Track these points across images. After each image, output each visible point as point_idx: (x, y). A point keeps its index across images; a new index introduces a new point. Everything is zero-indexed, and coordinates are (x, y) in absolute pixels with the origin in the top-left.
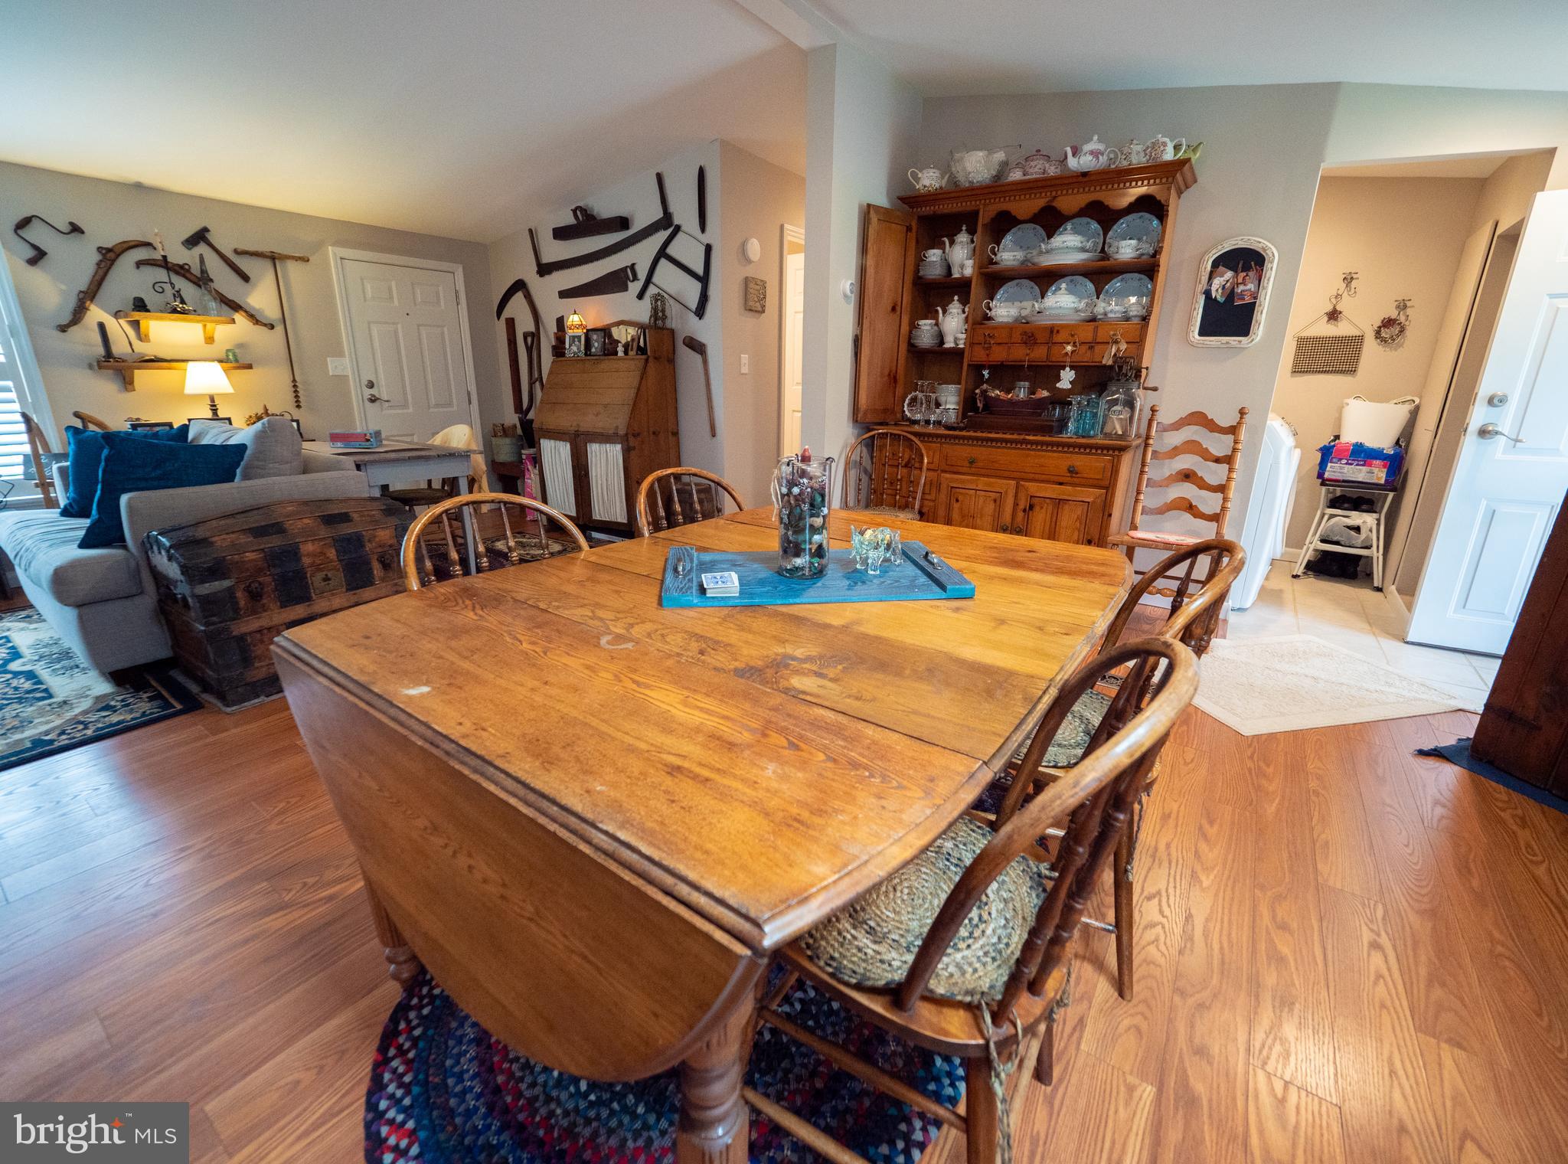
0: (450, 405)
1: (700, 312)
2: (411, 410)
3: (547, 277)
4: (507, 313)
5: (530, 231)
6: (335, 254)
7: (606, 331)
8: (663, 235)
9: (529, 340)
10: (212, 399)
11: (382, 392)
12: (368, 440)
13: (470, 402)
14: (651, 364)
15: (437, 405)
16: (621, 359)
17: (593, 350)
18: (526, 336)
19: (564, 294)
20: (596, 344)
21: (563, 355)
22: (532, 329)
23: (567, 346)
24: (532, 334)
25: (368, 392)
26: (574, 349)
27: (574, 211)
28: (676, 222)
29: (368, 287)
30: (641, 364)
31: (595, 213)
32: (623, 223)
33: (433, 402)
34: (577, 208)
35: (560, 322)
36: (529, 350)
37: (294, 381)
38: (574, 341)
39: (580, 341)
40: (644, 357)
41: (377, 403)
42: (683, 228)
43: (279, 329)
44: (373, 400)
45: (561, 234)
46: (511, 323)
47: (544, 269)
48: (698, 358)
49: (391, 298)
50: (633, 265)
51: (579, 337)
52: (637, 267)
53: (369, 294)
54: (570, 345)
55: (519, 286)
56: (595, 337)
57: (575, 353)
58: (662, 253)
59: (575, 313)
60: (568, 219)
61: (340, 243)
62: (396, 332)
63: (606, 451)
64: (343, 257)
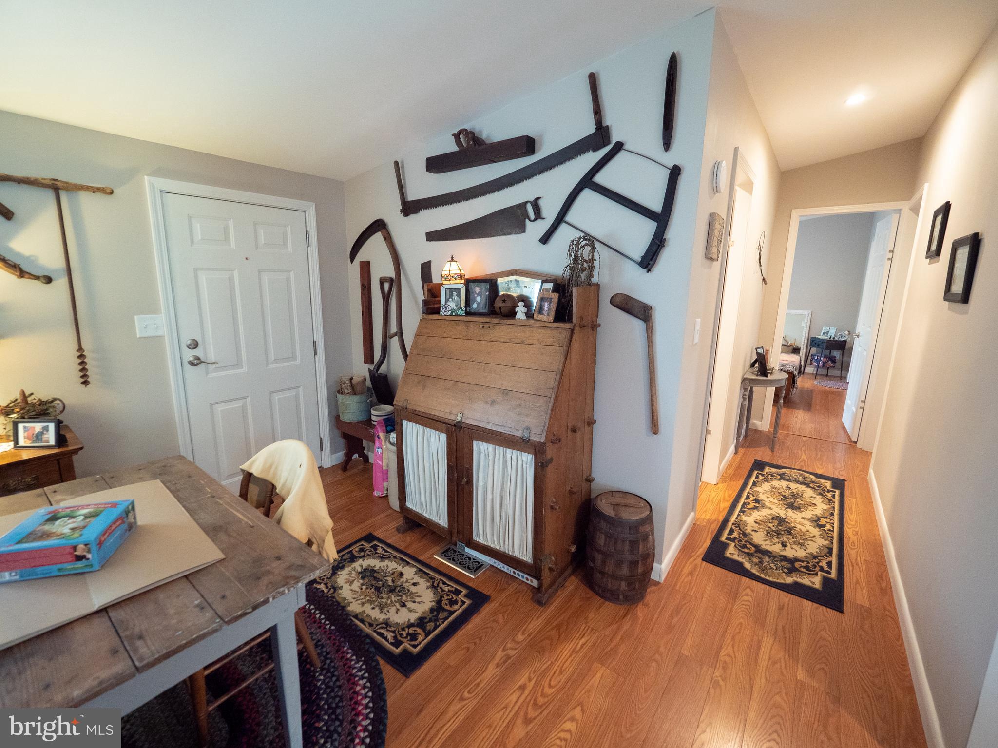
0: (293, 358)
1: (648, 261)
2: (245, 369)
3: (413, 217)
4: (361, 256)
5: (396, 163)
6: (152, 187)
7: (491, 283)
8: (591, 158)
9: (386, 286)
11: (209, 351)
12: (80, 558)
13: (315, 353)
14: (575, 336)
15: (276, 361)
16: (521, 325)
17: (475, 306)
18: (382, 281)
19: (432, 236)
20: (479, 299)
21: (437, 311)
22: (392, 274)
23: (443, 301)
24: (391, 281)
25: (189, 355)
26: (452, 305)
27: (457, 136)
28: (615, 138)
29: (197, 227)
30: (565, 335)
31: (484, 137)
32: (527, 145)
33: (272, 357)
34: (459, 133)
35: (426, 269)
36: (386, 298)
37: (80, 349)
38: (451, 295)
39: (459, 295)
40: (568, 326)
41: (202, 366)
42: (626, 147)
43: (61, 282)
44: (196, 362)
45: (436, 164)
46: (366, 267)
47: (410, 208)
49: (227, 239)
50: (538, 199)
51: (458, 291)
52: (541, 203)
53: (198, 236)
54: (446, 301)
55: (379, 226)
56: (477, 290)
57: (452, 310)
58: (588, 182)
59: (452, 260)
60: (451, 147)
61: (159, 172)
62: (231, 280)
63: (505, 456)
64: (163, 189)
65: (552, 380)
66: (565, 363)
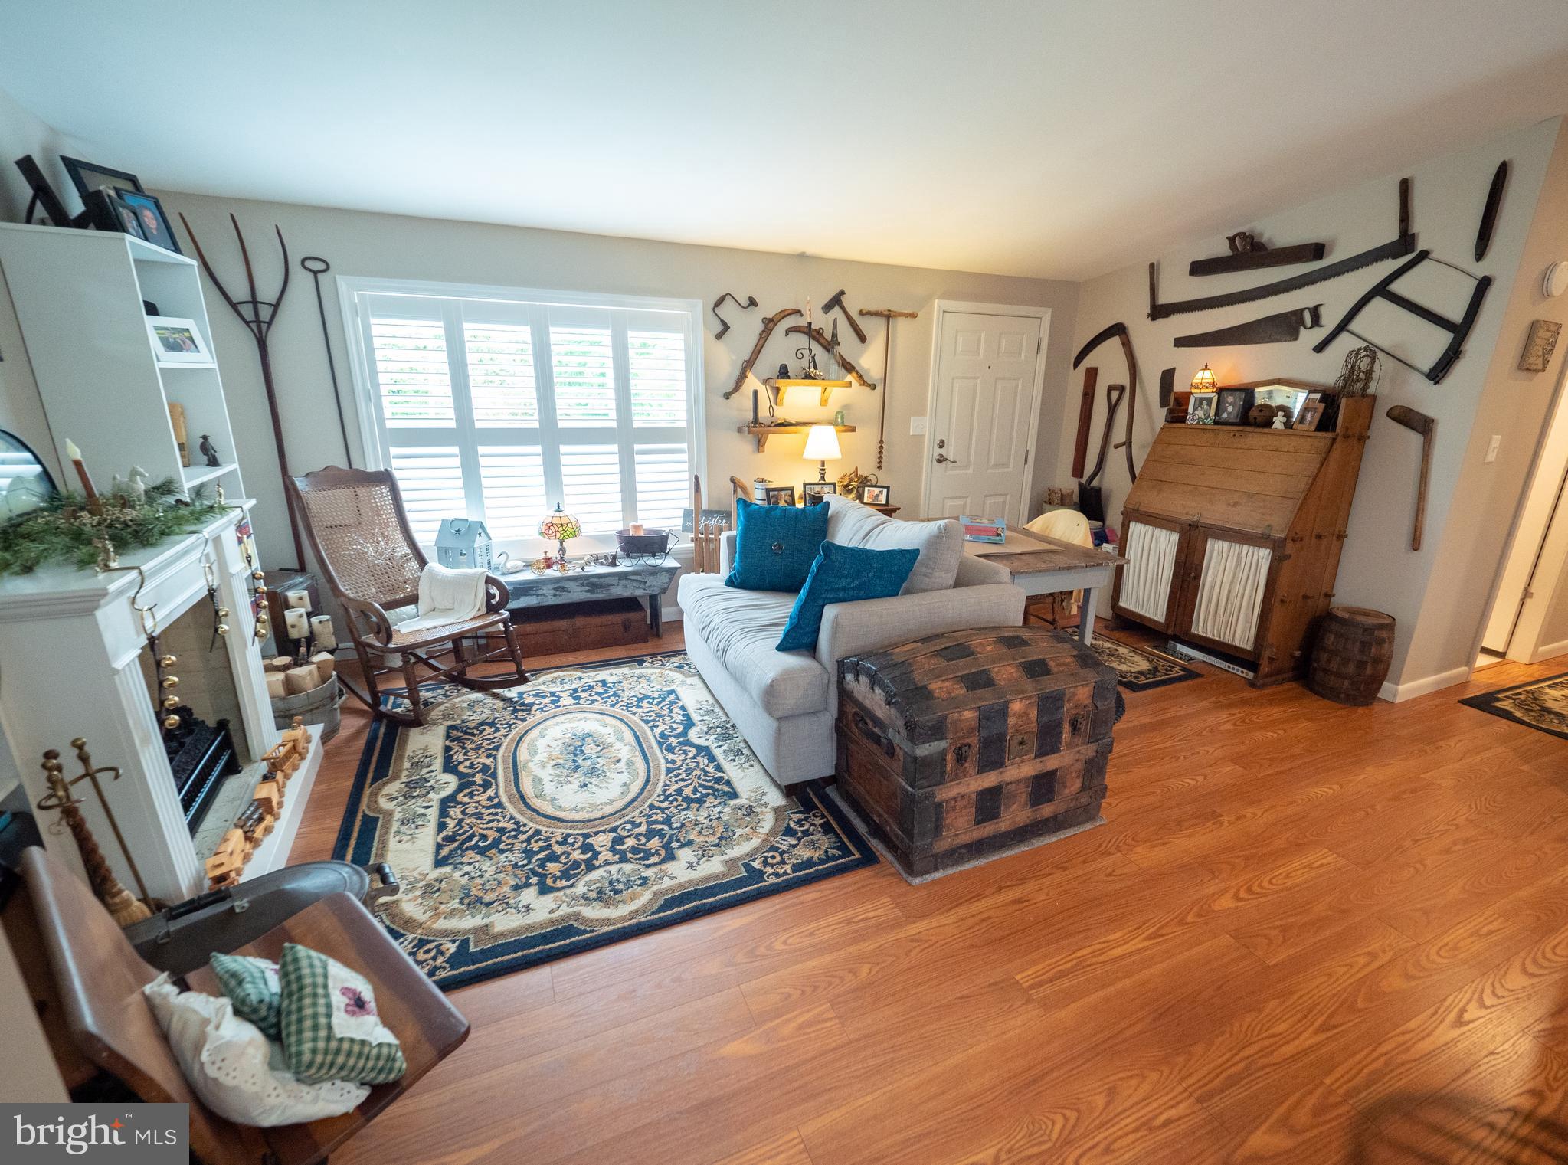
0: (1007, 465)
1: (1438, 373)
2: (970, 471)
3: (1161, 321)
4: (1088, 362)
5: (1152, 265)
6: (939, 307)
7: (1247, 392)
8: (1390, 266)
9: (1115, 395)
10: (823, 463)
11: (949, 452)
12: (998, 535)
13: (1026, 463)
14: (1337, 445)
15: (996, 465)
16: (1278, 433)
17: (1225, 415)
18: (1110, 389)
19: (1180, 342)
20: (1230, 409)
21: (1183, 420)
22: (1124, 379)
23: (1190, 410)
24: (1122, 389)
25: (938, 452)
26: (1200, 413)
27: (1231, 240)
28: (1421, 246)
29: (960, 340)
30: (1327, 443)
31: (1264, 239)
32: (1317, 251)
33: (992, 462)
34: (1235, 236)
35: (1168, 377)
36: (1112, 409)
37: (881, 441)
38: (1201, 404)
39: (1209, 404)
40: (1330, 435)
41: (944, 463)
42: (1433, 255)
43: (879, 388)
44: (941, 460)
45: (1200, 268)
46: (1092, 374)
47: (1159, 312)
48: (1415, 439)
49: (978, 350)
50: (1317, 307)
51: (1209, 400)
52: (1322, 310)
53: (960, 348)
54: (1195, 409)
55: (1118, 330)
56: (1230, 399)
57: (1200, 420)
58: (1382, 290)
59: (1206, 368)
60: (1223, 250)
61: (948, 295)
62: (975, 387)
63: (1240, 553)
64: (945, 309)
65: (1303, 484)
66: (1320, 468)
